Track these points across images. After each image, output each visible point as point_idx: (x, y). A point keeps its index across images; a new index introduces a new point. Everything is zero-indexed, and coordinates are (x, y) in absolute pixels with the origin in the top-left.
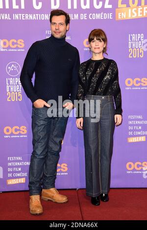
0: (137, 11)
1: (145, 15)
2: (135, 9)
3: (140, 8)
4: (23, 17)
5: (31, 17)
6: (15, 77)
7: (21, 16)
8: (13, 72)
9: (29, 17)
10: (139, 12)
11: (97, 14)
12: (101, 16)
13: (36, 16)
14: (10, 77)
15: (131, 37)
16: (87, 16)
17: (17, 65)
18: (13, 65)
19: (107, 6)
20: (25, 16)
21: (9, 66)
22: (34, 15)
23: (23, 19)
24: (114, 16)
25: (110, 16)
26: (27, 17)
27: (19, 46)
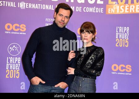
0: (124, 8)
1: (131, 11)
2: (123, 6)
3: (127, 6)
4: (27, 5)
5: (34, 6)
6: (15, 57)
7: (25, 5)
8: (14, 52)
9: (32, 6)
10: (126, 9)
11: (90, 8)
12: (94, 10)
13: (38, 6)
14: (11, 56)
15: (118, 30)
16: (82, 9)
17: (18, 46)
18: (14, 46)
19: (99, 2)
20: (28, 5)
21: (10, 47)
22: (37, 5)
23: (26, 7)
24: (105, 10)
25: (101, 10)
26: (30, 6)
27: (21, 30)
